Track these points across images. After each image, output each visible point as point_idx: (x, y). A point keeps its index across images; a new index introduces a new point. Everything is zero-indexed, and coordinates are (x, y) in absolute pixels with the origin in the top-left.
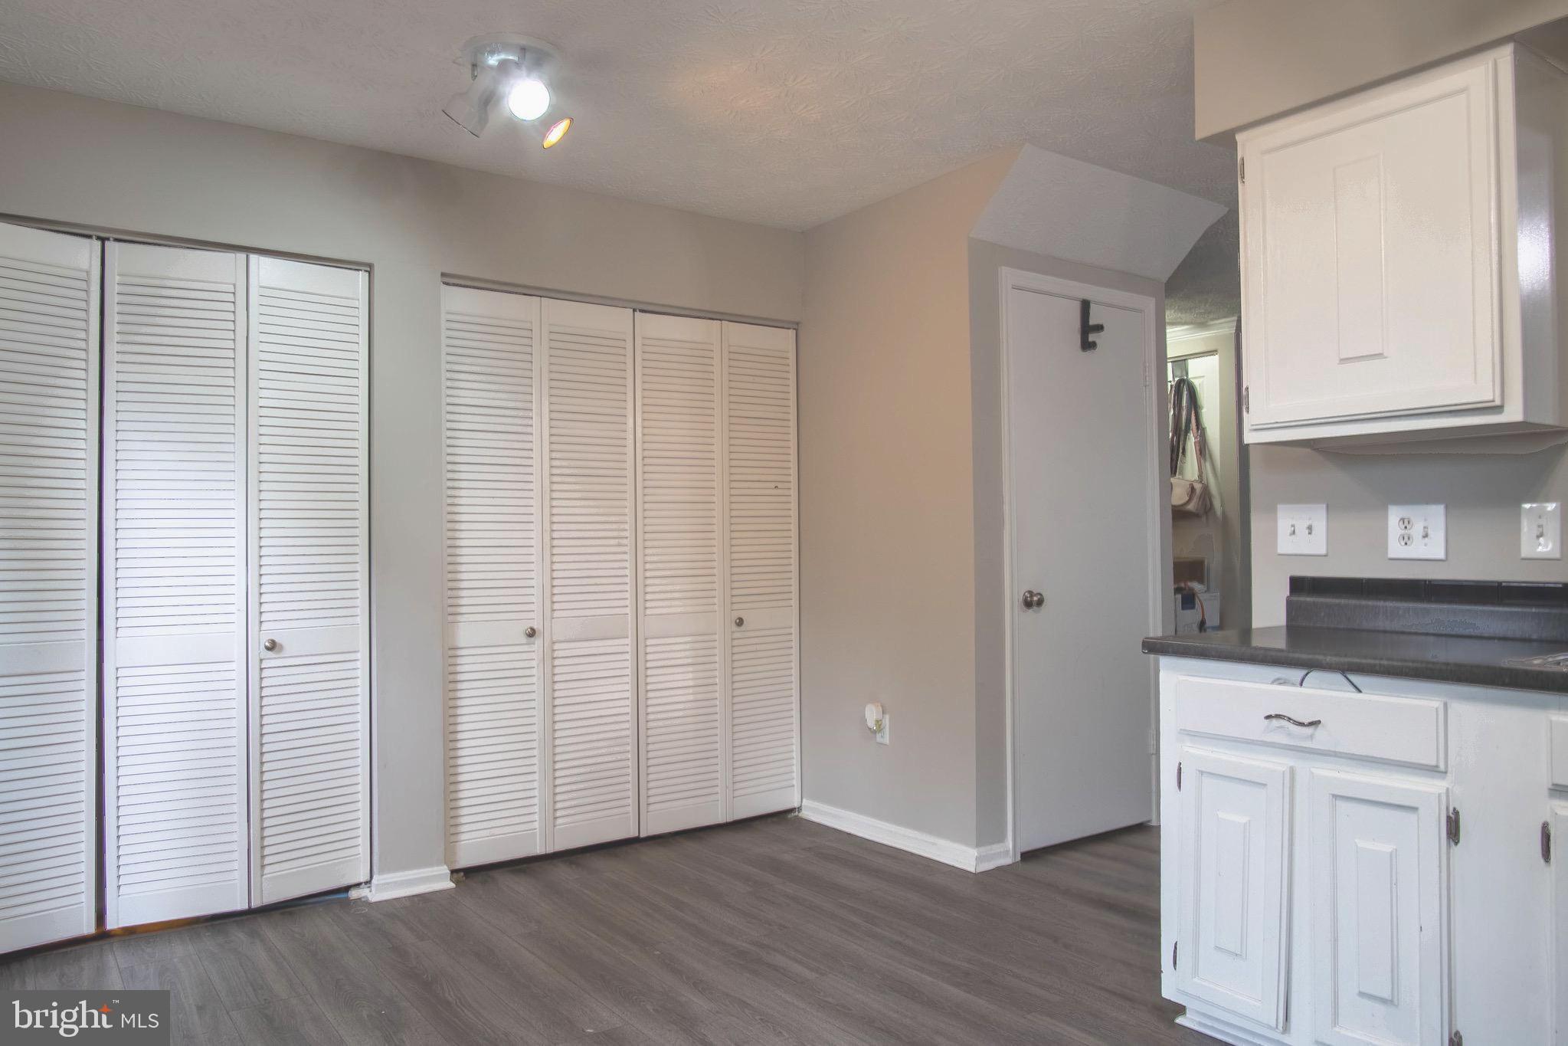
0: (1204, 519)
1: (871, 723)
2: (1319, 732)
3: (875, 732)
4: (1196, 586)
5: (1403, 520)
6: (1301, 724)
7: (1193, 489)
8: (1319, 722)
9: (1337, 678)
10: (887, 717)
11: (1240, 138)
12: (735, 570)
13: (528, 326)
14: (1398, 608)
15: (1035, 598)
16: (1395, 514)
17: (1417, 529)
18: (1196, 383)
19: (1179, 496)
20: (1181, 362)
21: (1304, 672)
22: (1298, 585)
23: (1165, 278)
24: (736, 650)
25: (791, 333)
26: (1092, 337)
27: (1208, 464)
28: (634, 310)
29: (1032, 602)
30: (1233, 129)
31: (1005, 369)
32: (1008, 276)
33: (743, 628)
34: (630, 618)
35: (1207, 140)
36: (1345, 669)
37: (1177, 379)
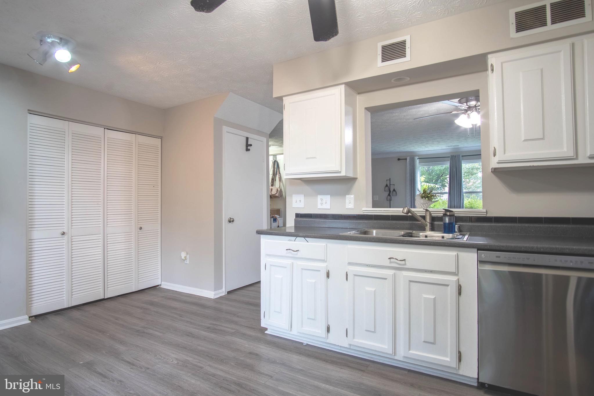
0: (280, 198)
1: (183, 258)
2: (299, 253)
3: (184, 260)
4: (277, 216)
5: (321, 199)
6: (294, 251)
7: (277, 190)
8: (299, 250)
9: (303, 238)
10: (188, 255)
11: (284, 98)
12: (139, 212)
13: (64, 130)
14: (320, 221)
15: (232, 220)
16: (320, 197)
17: (324, 202)
18: (279, 161)
19: (274, 192)
20: (275, 156)
21: (295, 238)
22: (298, 215)
23: (269, 133)
24: (139, 237)
25: (160, 140)
26: (249, 148)
27: (282, 183)
28: (105, 129)
29: (231, 221)
30: (282, 96)
31: (224, 155)
32: (225, 129)
33: (141, 230)
34: (102, 228)
35: (275, 98)
36: (304, 237)
37: (274, 160)
